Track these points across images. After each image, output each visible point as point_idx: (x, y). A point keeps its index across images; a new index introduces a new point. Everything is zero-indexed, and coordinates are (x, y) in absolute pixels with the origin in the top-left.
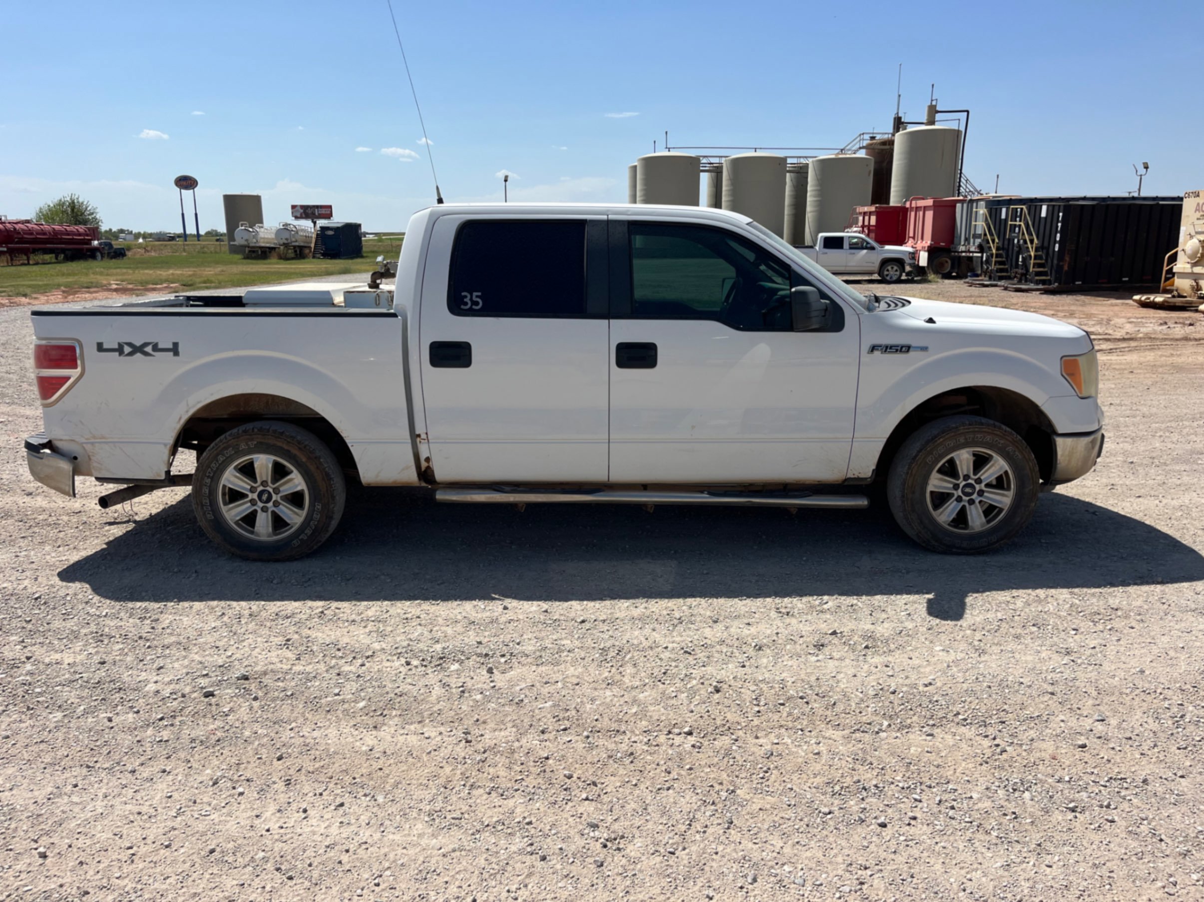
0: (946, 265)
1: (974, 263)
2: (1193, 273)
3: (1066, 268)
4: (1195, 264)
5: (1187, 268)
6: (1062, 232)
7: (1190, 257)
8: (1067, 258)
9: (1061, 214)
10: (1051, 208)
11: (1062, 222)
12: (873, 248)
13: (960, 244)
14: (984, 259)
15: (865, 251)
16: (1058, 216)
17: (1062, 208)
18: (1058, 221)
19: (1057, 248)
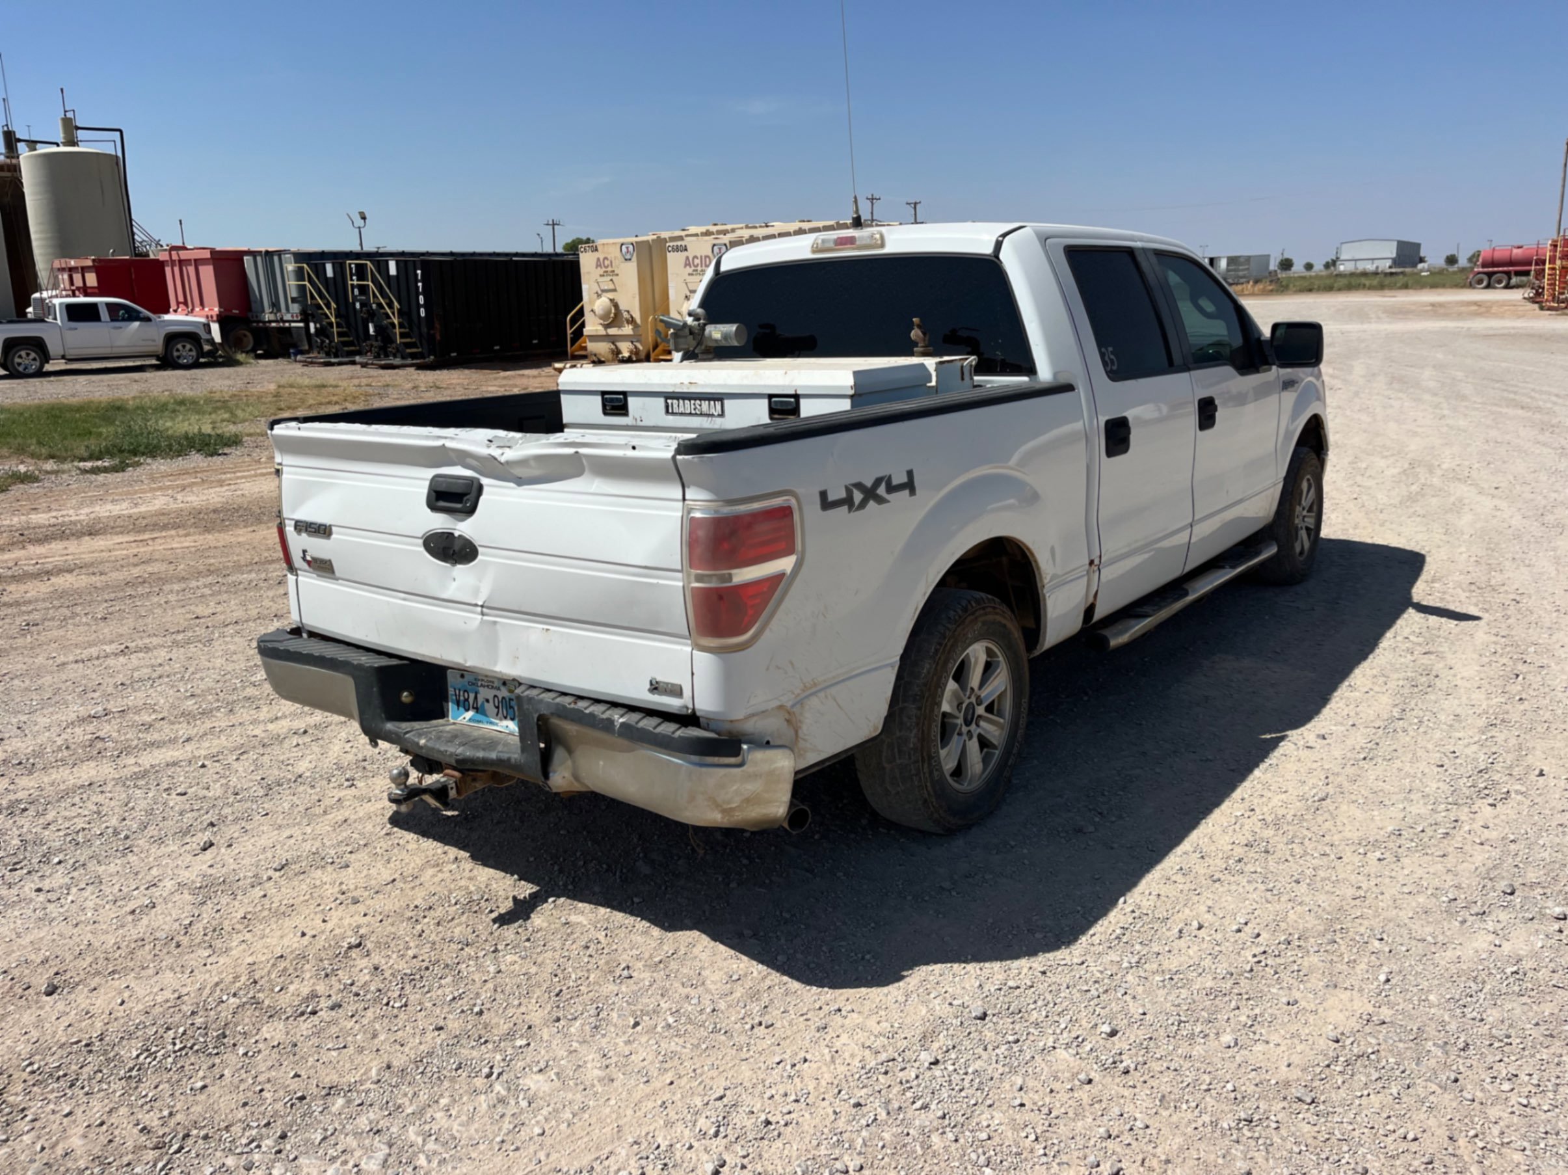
0: (245, 339)
1: (295, 335)
2: (608, 335)
3: (438, 337)
4: (607, 327)
5: (601, 331)
6: (424, 293)
7: (601, 318)
8: (437, 325)
9: (419, 272)
10: (402, 265)
11: (423, 281)
12: (148, 320)
13: (263, 311)
14: (312, 330)
15: (137, 324)
16: (416, 275)
17: (419, 265)
18: (417, 281)
19: (422, 312)
